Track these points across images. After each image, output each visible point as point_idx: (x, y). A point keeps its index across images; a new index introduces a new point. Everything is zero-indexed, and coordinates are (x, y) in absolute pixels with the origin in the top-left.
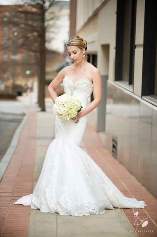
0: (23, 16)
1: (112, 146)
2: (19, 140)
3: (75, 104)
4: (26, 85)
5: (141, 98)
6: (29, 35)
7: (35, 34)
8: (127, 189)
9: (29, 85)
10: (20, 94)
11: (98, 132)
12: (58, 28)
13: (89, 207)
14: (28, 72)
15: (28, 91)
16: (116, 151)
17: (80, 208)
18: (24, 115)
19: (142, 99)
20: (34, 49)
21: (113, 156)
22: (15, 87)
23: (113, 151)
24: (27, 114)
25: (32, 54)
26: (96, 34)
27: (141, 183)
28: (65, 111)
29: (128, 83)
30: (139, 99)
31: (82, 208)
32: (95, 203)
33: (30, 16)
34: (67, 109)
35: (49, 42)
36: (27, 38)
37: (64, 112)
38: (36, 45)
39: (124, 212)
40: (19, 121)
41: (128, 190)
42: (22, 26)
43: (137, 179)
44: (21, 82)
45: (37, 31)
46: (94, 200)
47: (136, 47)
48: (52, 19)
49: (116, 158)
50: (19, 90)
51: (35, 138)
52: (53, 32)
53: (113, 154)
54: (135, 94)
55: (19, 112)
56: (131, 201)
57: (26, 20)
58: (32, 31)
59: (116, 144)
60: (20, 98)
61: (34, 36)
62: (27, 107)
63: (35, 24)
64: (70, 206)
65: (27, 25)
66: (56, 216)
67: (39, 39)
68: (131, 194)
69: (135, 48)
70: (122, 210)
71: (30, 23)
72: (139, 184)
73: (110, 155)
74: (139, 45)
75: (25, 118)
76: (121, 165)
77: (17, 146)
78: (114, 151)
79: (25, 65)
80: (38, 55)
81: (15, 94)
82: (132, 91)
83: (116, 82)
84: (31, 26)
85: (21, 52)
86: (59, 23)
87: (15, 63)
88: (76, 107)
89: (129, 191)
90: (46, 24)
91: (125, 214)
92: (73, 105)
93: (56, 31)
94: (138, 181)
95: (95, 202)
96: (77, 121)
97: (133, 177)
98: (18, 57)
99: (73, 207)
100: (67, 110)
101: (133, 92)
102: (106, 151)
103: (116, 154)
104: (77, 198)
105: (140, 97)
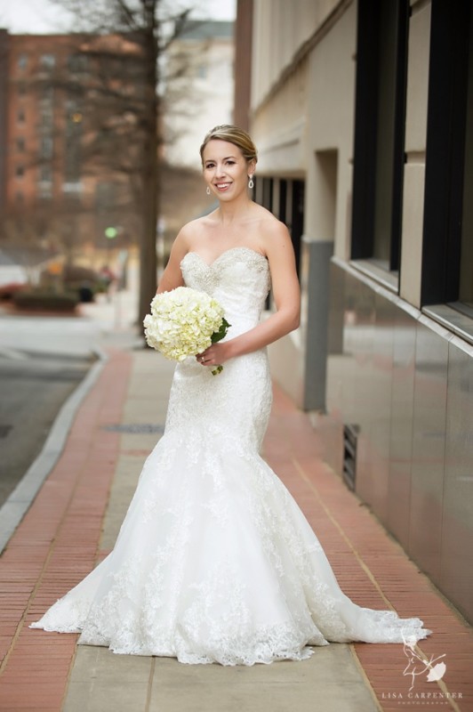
0: (94, 65)
1: (341, 454)
2: (69, 433)
3: (201, 310)
4: (106, 269)
5: (421, 310)
6: (113, 121)
7: (131, 118)
8: (375, 583)
9: (116, 268)
10: (87, 297)
11: (306, 410)
12: (199, 101)
13: (271, 642)
14: (111, 233)
15: (113, 288)
16: (354, 469)
17: (244, 643)
18: (94, 358)
19: (423, 313)
20: (127, 164)
21: (345, 481)
22: (72, 275)
23: (345, 470)
24: (104, 356)
25: (122, 177)
26: (303, 119)
27: (417, 565)
28: (170, 333)
29: (387, 265)
30: (415, 313)
31: (250, 645)
32: (290, 633)
33: (116, 65)
34: (176, 327)
35: (172, 142)
36: (105, 131)
37: (167, 336)
38: (134, 150)
39: (355, 654)
40: (76, 378)
41: (378, 587)
42: (92, 95)
43: (407, 552)
44: (89, 260)
45: (134, 111)
46: (286, 623)
47: (408, 160)
48: (180, 73)
49: (352, 490)
50: (85, 284)
51: (118, 428)
52: (183, 114)
53: (346, 475)
54: (404, 300)
55: (82, 349)
56: (383, 620)
57: (102, 77)
58: (121, 111)
59: (354, 447)
60: (86, 309)
61: (127, 124)
62: (106, 335)
63: (130, 90)
64: (216, 638)
65: (106, 92)
66: (149, 666)
67: (141, 135)
68: (385, 598)
69: (406, 162)
70: (352, 647)
71: (115, 85)
72: (412, 567)
73: (338, 480)
74: (416, 154)
75: (97, 369)
76: (366, 512)
77: (62, 454)
78: (348, 467)
79: (102, 210)
80: (139, 181)
81: (74, 296)
82: (396, 289)
83: (355, 264)
84: (116, 95)
85: (91, 174)
86: (200, 85)
87: (73, 206)
88: (203, 321)
89: (379, 589)
90: (161, 89)
91: (357, 660)
92: (194, 313)
93: (192, 109)
94: (410, 559)
95: (289, 630)
96: (215, 368)
97: (396, 547)
98: (83, 187)
99: (224, 641)
100: (177, 330)
101: (398, 294)
102: (328, 469)
103: (353, 479)
104: (239, 614)
105: (417, 308)
